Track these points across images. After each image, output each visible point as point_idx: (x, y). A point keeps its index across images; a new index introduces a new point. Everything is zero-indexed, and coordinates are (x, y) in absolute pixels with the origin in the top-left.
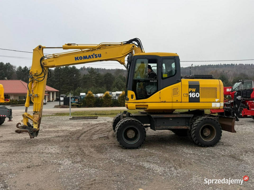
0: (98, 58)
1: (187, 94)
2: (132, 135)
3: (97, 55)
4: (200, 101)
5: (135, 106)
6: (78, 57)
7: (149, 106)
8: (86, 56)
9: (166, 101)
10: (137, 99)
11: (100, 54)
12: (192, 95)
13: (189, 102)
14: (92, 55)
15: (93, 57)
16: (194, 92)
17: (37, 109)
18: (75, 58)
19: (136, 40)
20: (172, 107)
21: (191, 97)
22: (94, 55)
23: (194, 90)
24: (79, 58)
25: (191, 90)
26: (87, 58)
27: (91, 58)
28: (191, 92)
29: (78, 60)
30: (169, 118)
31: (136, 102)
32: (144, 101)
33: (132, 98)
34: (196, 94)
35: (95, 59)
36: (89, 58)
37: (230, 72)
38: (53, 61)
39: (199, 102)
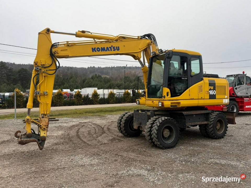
0: (116, 52)
1: (208, 91)
2: (168, 134)
3: (116, 48)
4: (217, 98)
5: (170, 104)
6: (95, 48)
7: (181, 103)
8: (104, 48)
9: (194, 98)
10: (172, 96)
11: (118, 47)
12: (212, 92)
13: (209, 99)
14: (110, 47)
15: (111, 50)
16: (212, 90)
17: (47, 111)
18: (92, 48)
19: (149, 36)
20: (198, 104)
21: (210, 94)
22: (112, 48)
23: (212, 88)
24: (96, 50)
25: (210, 88)
26: (105, 51)
27: (109, 50)
28: (210, 90)
29: (96, 51)
30: (193, 115)
31: (171, 99)
32: (178, 99)
33: (168, 95)
34: (213, 91)
35: (113, 52)
36: (107, 51)
37: (140, 73)
38: (67, 50)
39: (215, 98)
